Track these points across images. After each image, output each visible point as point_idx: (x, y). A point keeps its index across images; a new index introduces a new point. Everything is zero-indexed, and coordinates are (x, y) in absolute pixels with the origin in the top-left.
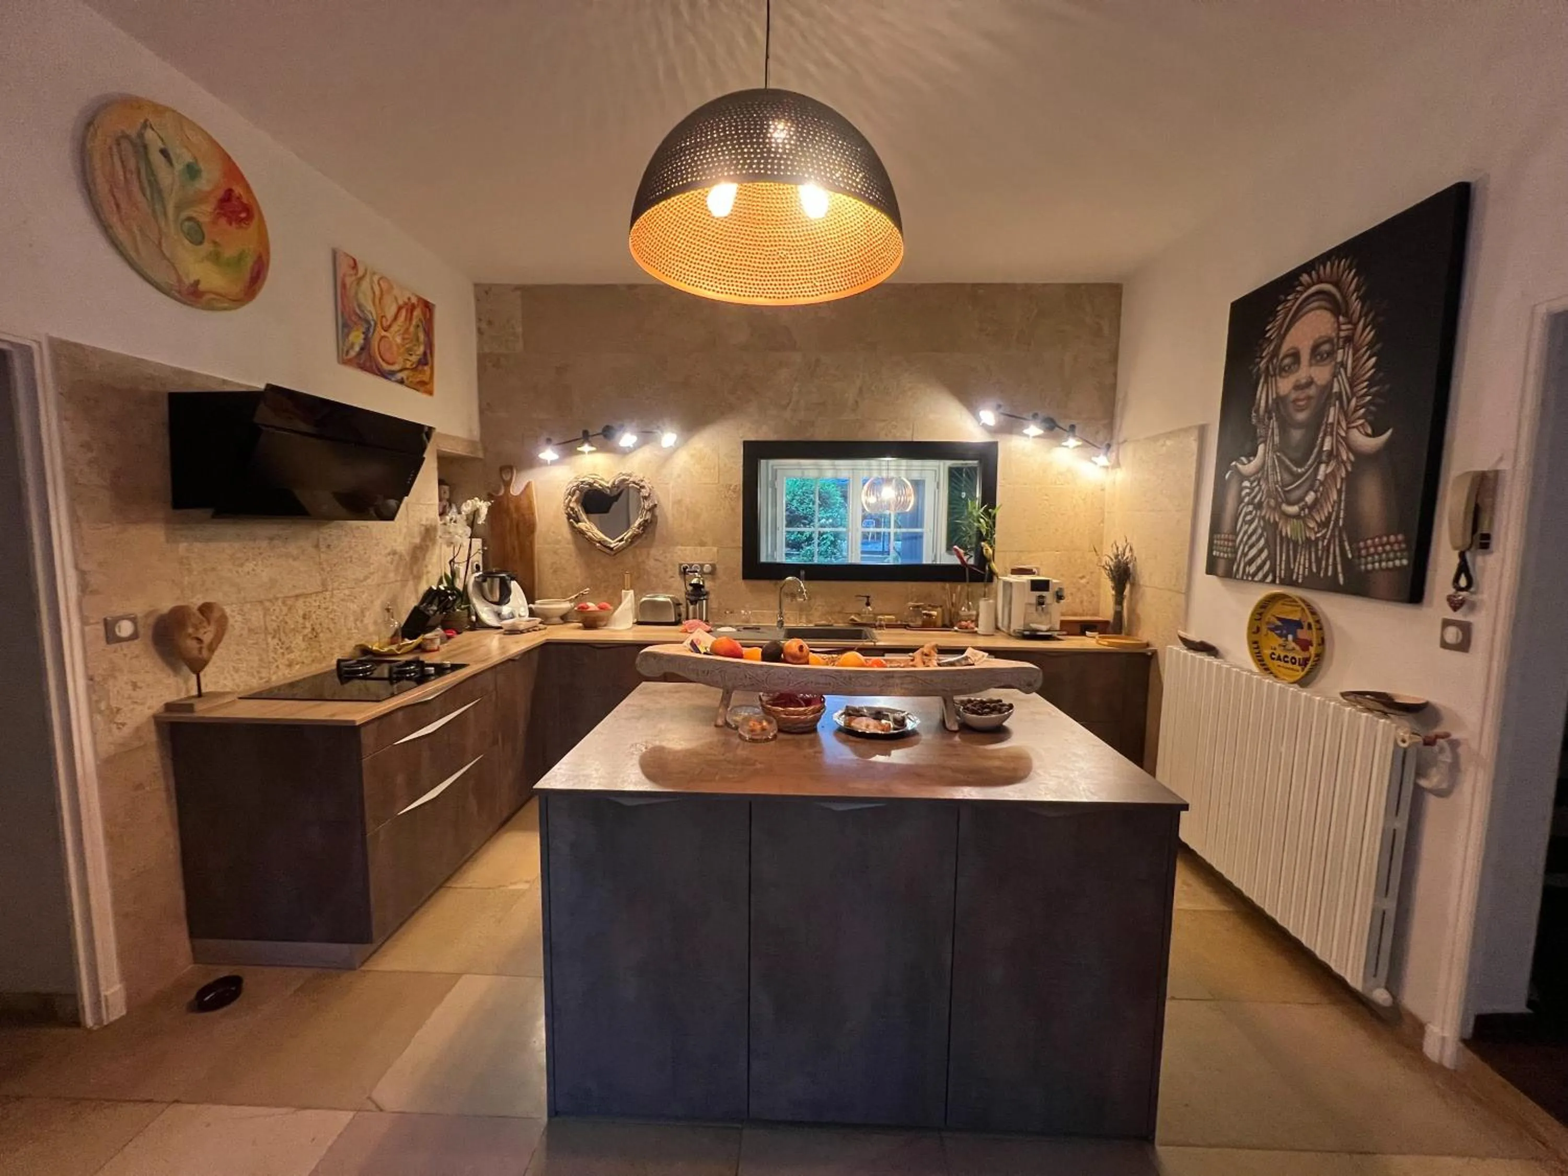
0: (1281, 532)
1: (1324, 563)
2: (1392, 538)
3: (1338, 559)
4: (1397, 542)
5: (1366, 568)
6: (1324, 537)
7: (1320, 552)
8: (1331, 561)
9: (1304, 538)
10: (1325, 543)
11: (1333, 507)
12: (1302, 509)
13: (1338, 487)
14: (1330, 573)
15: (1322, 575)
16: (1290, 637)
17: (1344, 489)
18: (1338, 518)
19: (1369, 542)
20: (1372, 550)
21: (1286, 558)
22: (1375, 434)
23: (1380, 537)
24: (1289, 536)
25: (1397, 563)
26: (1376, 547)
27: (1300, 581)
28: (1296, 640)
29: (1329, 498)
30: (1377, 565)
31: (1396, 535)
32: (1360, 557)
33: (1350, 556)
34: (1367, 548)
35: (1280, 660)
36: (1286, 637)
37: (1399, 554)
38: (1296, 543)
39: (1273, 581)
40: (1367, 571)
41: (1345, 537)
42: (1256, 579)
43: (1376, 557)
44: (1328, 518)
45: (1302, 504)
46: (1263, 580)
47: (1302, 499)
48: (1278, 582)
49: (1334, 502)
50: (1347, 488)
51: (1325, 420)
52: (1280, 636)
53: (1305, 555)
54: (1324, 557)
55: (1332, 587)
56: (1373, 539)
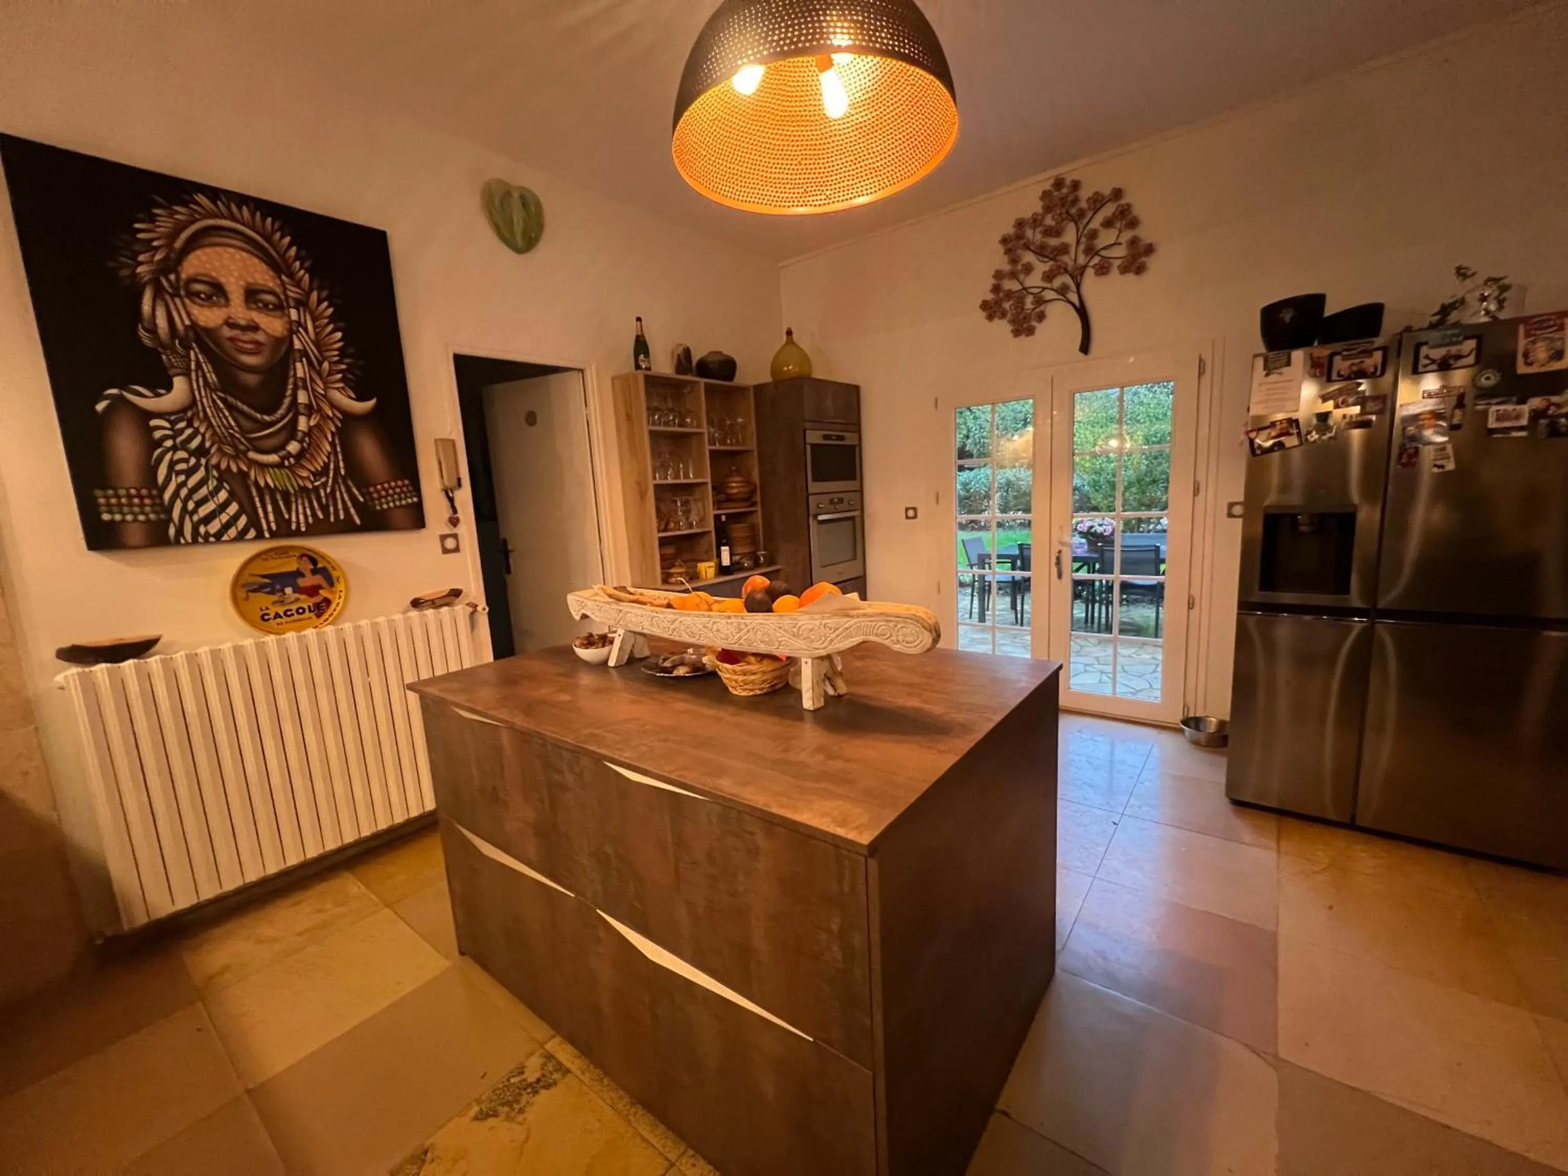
0: (256, 483)
1: (332, 509)
2: (400, 483)
3: (349, 504)
4: (404, 485)
5: (382, 508)
6: (324, 485)
7: (324, 500)
8: (340, 506)
9: (297, 488)
10: (328, 490)
11: (328, 458)
12: (283, 459)
13: (330, 440)
14: (342, 517)
15: (332, 519)
16: (288, 590)
17: (337, 442)
18: (337, 468)
19: (379, 487)
20: (383, 493)
21: (273, 509)
22: (360, 398)
23: (389, 483)
24: (272, 485)
25: (409, 501)
26: (386, 490)
27: (303, 529)
28: (297, 590)
29: (321, 449)
30: (391, 505)
31: (402, 480)
32: (373, 499)
33: (361, 499)
34: (378, 492)
35: (281, 617)
36: (282, 591)
37: (408, 495)
38: (286, 495)
39: (260, 536)
40: (383, 510)
41: (350, 483)
42: (225, 538)
43: (389, 498)
44: (326, 467)
45: (282, 453)
46: (241, 537)
47: (283, 447)
48: (267, 535)
49: (329, 453)
50: (340, 440)
51: (292, 373)
52: (272, 593)
53: (303, 504)
54: (331, 503)
55: (347, 528)
56: (382, 484)
